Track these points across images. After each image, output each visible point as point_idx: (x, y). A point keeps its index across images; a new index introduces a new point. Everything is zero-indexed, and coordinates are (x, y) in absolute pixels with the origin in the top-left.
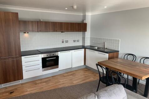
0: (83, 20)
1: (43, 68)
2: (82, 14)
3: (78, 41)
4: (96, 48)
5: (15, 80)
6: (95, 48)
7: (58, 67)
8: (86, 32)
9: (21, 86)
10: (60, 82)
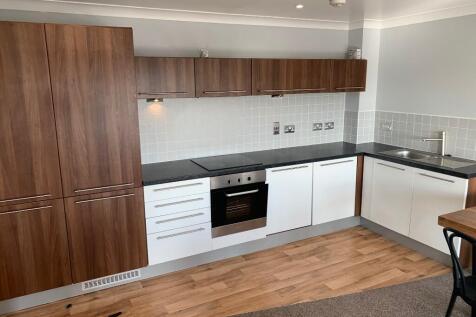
0: (351, 50)
1: (213, 226)
2: (347, 28)
3: (330, 126)
4: (405, 153)
5: (121, 269)
6: (400, 153)
7: (264, 224)
8: (361, 93)
9: (142, 290)
10: (276, 281)
